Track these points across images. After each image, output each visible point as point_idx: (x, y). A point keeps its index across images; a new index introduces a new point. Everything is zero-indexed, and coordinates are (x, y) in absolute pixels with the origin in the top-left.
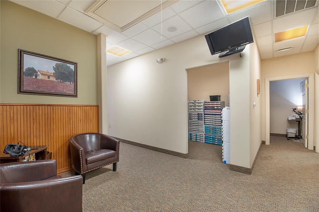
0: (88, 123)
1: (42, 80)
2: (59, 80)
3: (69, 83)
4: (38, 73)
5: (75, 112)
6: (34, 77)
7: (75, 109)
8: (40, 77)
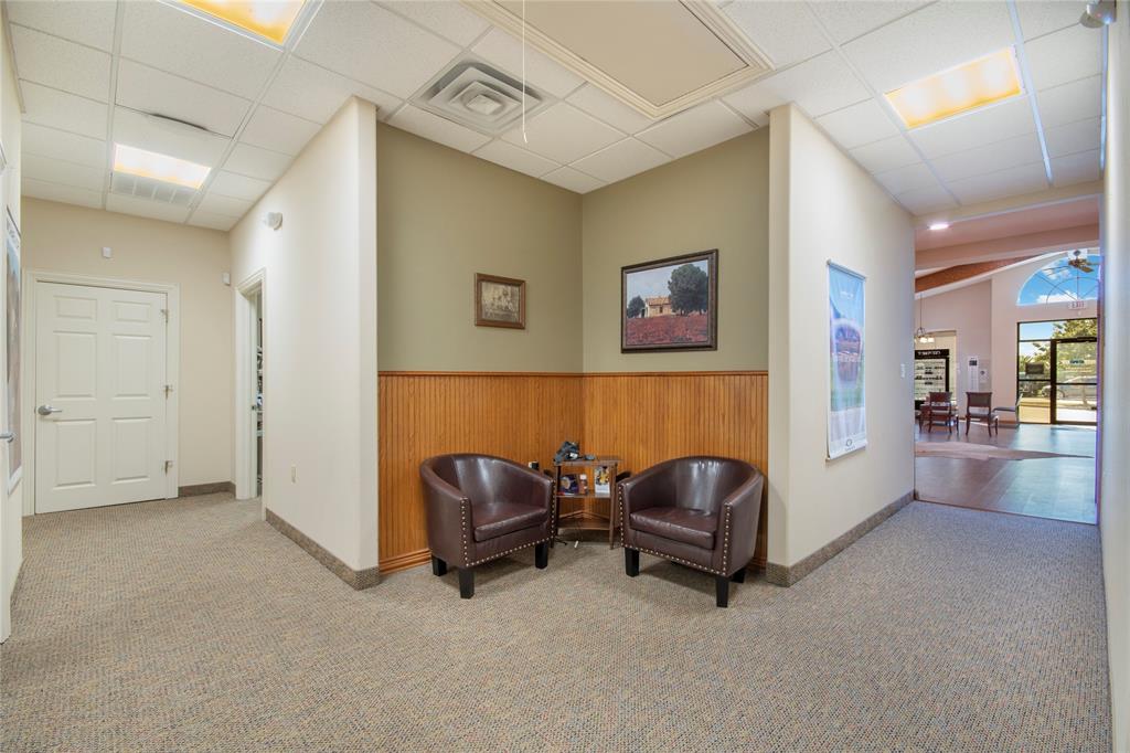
0: (742, 430)
1: (651, 319)
2: (679, 312)
3: (698, 313)
4: (647, 305)
5: (712, 391)
6: (640, 316)
7: (712, 383)
8: (650, 313)
